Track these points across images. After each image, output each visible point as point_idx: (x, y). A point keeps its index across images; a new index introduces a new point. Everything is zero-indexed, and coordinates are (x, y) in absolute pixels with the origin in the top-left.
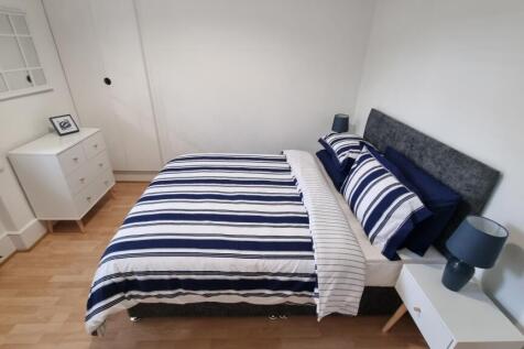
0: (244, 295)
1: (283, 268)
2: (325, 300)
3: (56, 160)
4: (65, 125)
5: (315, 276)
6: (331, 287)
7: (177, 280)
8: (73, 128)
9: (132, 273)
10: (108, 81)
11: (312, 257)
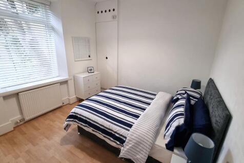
0: (104, 137)
1: (118, 130)
2: (125, 149)
3: (82, 79)
4: (91, 70)
5: (126, 138)
6: (130, 145)
7: (86, 121)
8: (93, 71)
9: (77, 114)
10: (107, 58)
11: (129, 130)
